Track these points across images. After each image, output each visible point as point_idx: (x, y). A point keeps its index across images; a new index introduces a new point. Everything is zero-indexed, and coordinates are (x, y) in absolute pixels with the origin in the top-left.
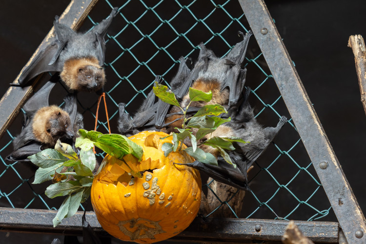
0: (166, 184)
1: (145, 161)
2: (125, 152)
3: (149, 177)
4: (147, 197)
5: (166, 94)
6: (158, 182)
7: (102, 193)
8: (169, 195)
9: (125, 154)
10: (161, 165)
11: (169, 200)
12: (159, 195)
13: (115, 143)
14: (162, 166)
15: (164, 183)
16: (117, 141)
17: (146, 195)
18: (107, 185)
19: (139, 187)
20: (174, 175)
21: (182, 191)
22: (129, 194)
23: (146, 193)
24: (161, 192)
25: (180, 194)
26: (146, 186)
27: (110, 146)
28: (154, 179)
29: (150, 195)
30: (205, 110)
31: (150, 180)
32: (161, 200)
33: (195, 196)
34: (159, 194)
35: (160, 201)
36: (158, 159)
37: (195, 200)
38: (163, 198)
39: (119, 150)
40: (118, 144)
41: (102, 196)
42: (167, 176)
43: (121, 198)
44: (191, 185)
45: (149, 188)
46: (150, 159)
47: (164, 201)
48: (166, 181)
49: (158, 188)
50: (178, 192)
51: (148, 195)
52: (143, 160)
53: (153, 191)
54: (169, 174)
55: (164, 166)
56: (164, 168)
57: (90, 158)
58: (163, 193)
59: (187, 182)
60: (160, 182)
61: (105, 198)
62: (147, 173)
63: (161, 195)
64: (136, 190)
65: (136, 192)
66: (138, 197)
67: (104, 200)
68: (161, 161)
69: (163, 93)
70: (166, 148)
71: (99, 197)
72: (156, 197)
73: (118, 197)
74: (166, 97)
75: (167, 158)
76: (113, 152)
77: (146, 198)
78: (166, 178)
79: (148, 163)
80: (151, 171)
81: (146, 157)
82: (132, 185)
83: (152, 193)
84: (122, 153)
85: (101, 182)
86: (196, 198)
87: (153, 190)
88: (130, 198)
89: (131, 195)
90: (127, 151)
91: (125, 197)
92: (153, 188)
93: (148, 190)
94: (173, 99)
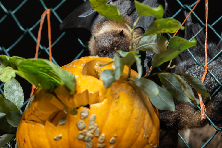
0: (107, 123)
1: (80, 94)
2: (56, 83)
3: (84, 114)
4: (83, 140)
5: (106, 7)
6: (97, 120)
7: (27, 136)
8: (111, 137)
9: (56, 86)
10: (101, 98)
11: (111, 144)
12: (98, 137)
13: (42, 71)
14: (103, 100)
15: (104, 122)
16: (44, 68)
17: (82, 136)
18: (33, 126)
19: (72, 127)
20: (117, 111)
21: (128, 132)
22: (60, 135)
23: (81, 134)
24: (100, 133)
25: (125, 136)
26: (81, 126)
27: (35, 75)
28: (92, 117)
29: (86, 138)
30: (156, 26)
31: (85, 118)
32: (100, 143)
33: (148, 138)
34: (97, 135)
35: (99, 145)
36: (97, 91)
37: (148, 144)
38: (102, 141)
39: (48, 80)
40: (47, 73)
41: (28, 139)
42: (109, 112)
43: (50, 142)
44: (141, 124)
45: (84, 128)
46: (87, 91)
47: (104, 144)
48: (107, 119)
49: (96, 128)
50: (124, 133)
51: (84, 138)
52: (78, 92)
53: (90, 132)
54: (111, 110)
55: (105, 100)
56: (104, 102)
57: (16, 93)
58: (103, 135)
59: (135, 120)
60: (99, 120)
61: (32, 142)
62: (83, 109)
63: (100, 137)
64: (68, 132)
65: (69, 134)
66: (72, 140)
67: (30, 144)
68: (100, 94)
69: (102, 6)
70: (107, 77)
71: (25, 141)
72: (94, 140)
73: (46, 141)
74: (107, 11)
75: (109, 89)
76: (40, 82)
77: (82, 142)
78: (107, 115)
79: (84, 96)
80: (88, 106)
81: (82, 89)
82: (63, 124)
83: (89, 134)
84: (52, 84)
85: (27, 122)
86: (150, 142)
87: (90, 130)
88: (62, 141)
89: (63, 138)
90: (58, 82)
91: (55, 140)
92: (90, 127)
93: (84, 131)
94: (116, 14)
